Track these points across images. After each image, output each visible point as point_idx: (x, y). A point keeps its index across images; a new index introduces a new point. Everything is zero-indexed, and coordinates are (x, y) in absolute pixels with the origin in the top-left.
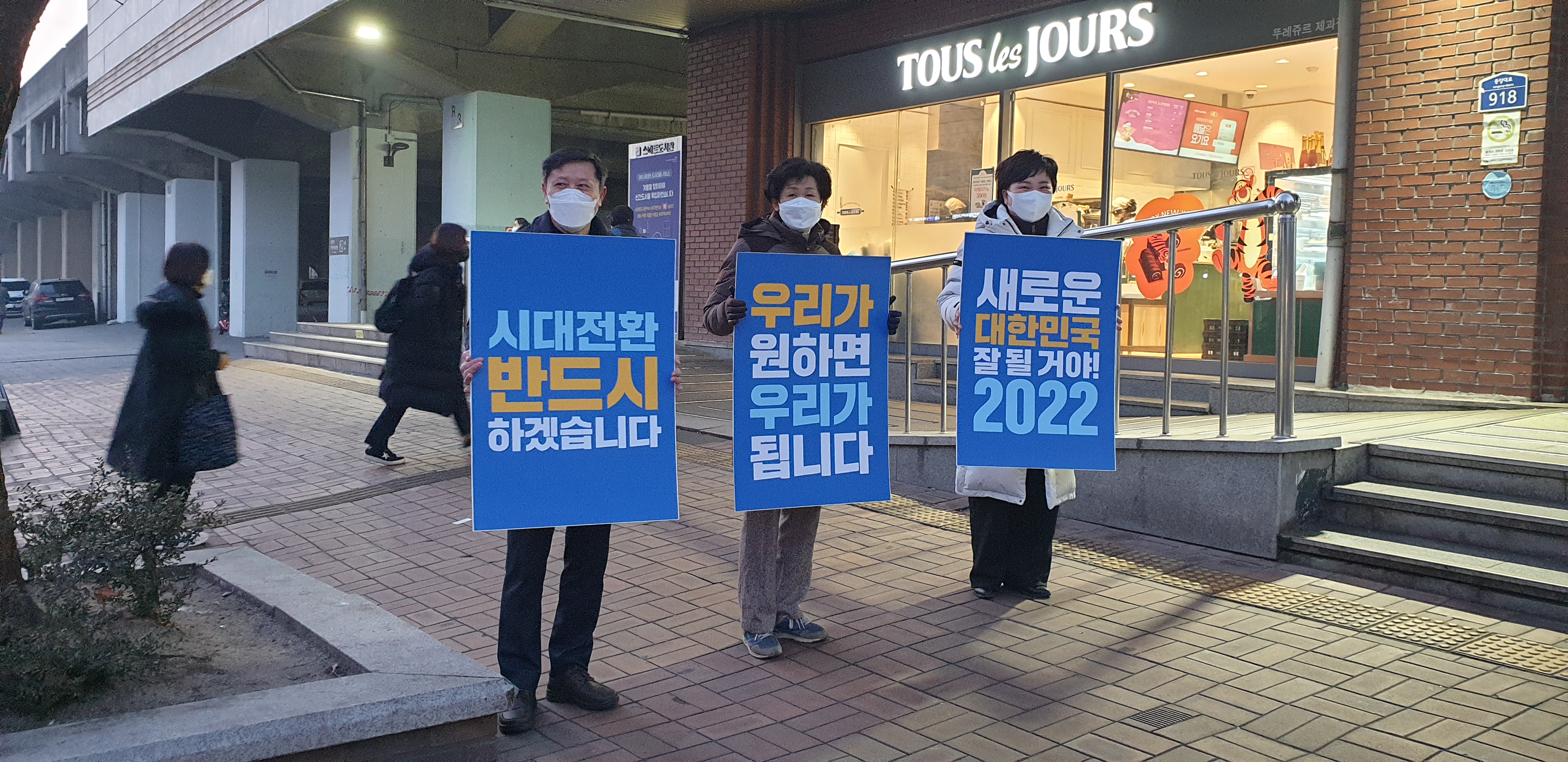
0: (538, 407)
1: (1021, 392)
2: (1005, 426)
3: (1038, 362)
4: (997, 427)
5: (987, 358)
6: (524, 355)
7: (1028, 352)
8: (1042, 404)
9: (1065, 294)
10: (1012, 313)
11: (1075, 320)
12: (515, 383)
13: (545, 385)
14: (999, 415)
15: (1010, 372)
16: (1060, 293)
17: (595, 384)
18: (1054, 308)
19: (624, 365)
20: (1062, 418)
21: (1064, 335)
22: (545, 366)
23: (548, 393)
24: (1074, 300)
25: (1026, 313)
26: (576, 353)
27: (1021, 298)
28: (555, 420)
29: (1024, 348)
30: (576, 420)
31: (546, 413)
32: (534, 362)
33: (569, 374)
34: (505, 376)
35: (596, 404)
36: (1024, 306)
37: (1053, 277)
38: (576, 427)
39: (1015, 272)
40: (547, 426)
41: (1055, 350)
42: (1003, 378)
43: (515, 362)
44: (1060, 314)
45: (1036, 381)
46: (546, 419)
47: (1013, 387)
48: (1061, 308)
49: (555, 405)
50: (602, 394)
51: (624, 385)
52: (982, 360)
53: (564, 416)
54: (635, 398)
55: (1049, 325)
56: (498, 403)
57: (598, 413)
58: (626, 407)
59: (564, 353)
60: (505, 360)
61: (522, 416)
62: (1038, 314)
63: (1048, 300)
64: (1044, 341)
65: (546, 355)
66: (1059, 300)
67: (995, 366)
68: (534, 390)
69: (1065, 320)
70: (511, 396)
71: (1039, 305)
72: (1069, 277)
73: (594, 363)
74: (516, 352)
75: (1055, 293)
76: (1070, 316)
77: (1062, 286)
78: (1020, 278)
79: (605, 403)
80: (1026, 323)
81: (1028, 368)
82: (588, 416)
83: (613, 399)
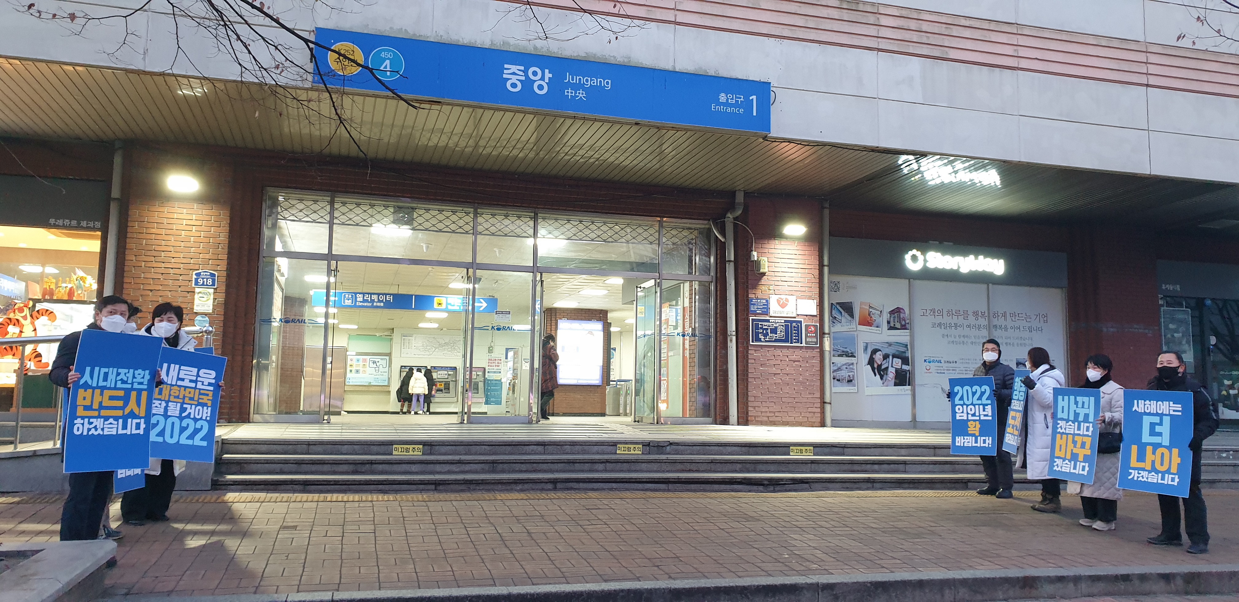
0: (96, 413)
1: (173, 423)
2: (164, 438)
3: (183, 410)
4: (160, 439)
5: (159, 406)
6: (94, 388)
7: (179, 405)
8: (183, 430)
9: (199, 379)
10: (173, 385)
11: (202, 391)
12: (88, 403)
13: (101, 403)
14: (162, 433)
15: (169, 414)
16: (197, 379)
17: (121, 403)
18: (193, 385)
19: (134, 394)
20: (191, 437)
21: (196, 398)
22: (102, 394)
23: (101, 407)
24: (203, 382)
25: (180, 386)
26: (115, 388)
27: (179, 379)
28: (102, 420)
29: (177, 402)
30: (111, 420)
31: (99, 417)
32: (98, 392)
33: (111, 398)
34: (84, 398)
35: (119, 413)
36: (179, 383)
37: (195, 370)
38: (111, 423)
39: (177, 366)
40: (99, 423)
41: (191, 405)
42: (166, 416)
43: (90, 392)
44: (195, 388)
45: (181, 418)
46: (99, 419)
47: (170, 421)
48: (196, 385)
49: (104, 413)
50: (122, 408)
51: (132, 405)
52: (156, 407)
53: (106, 418)
54: (136, 411)
55: (190, 393)
56: (80, 411)
57: (120, 417)
58: (133, 415)
59: (110, 388)
60: (86, 391)
61: (90, 418)
62: (186, 387)
63: (191, 381)
64: (187, 400)
65: (103, 389)
66: (196, 382)
67: (162, 410)
68: (96, 406)
69: (197, 391)
70: (86, 408)
71: (186, 383)
72: (202, 371)
73: (122, 393)
74: (91, 387)
75: (194, 378)
76: (200, 389)
77: (198, 375)
78: (180, 369)
79: (124, 412)
80: (179, 391)
81: (178, 412)
82: (116, 418)
83: (127, 411)
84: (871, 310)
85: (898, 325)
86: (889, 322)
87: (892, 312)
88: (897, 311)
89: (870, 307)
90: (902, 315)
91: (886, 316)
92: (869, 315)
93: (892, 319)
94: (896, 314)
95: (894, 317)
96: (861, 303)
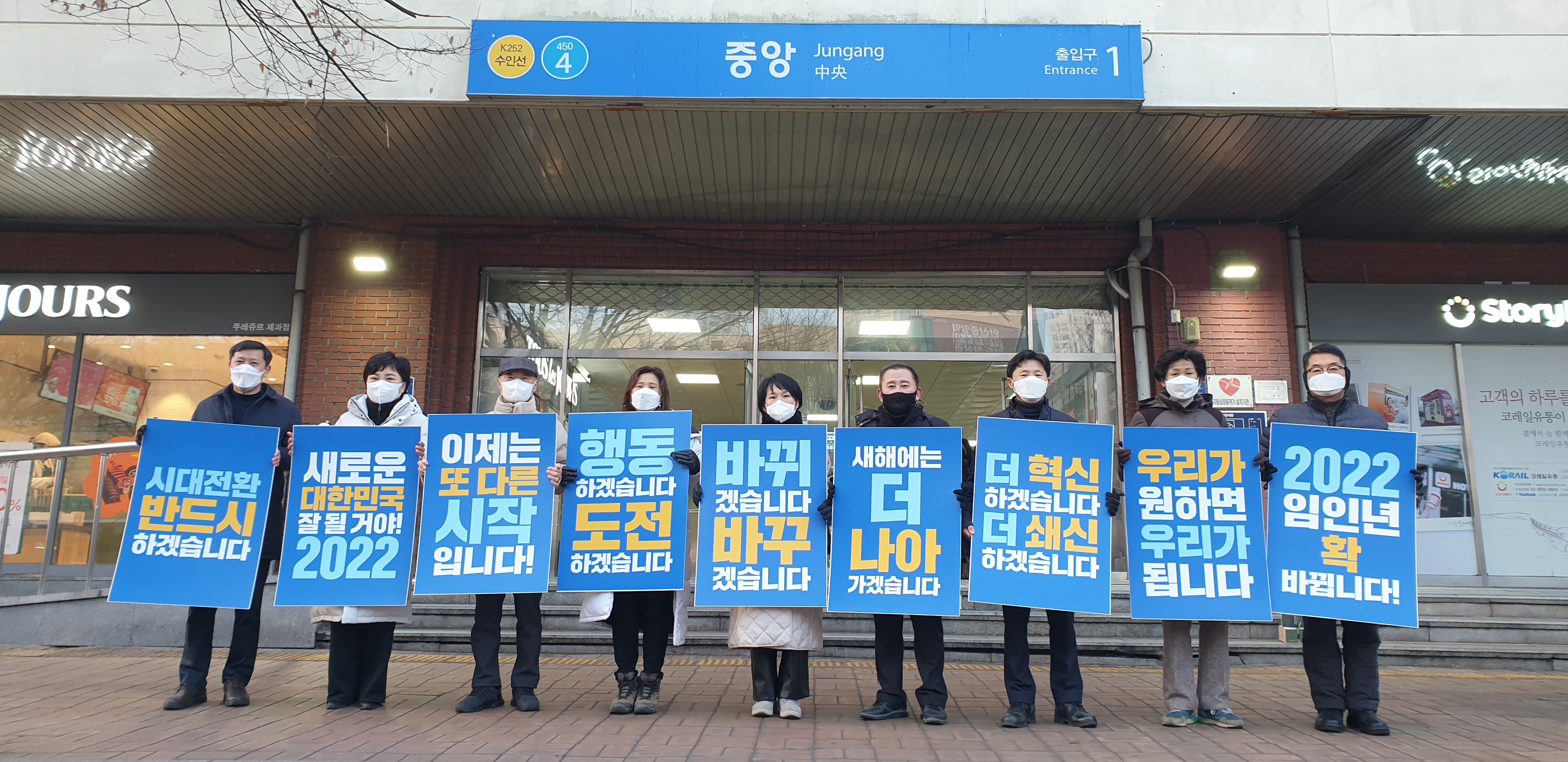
0: (170, 528)
1: (335, 546)
2: (319, 574)
4: (313, 575)
5: (310, 522)
6: (167, 495)
9: (376, 469)
10: (332, 485)
11: (383, 489)
12: (157, 513)
13: (177, 515)
14: (315, 565)
15: (328, 532)
16: (372, 469)
17: (211, 517)
18: (366, 480)
19: (233, 506)
20: (367, 566)
21: (374, 501)
22: (180, 503)
23: (178, 520)
24: (383, 473)
26: (202, 496)
27: (340, 474)
28: (179, 537)
30: (193, 538)
31: (174, 532)
32: (173, 500)
33: (195, 509)
34: (152, 508)
35: (209, 529)
36: (342, 480)
37: (367, 456)
38: (192, 543)
39: (337, 453)
40: (173, 541)
41: (366, 512)
42: (322, 536)
43: (161, 499)
44: (372, 485)
45: (348, 537)
46: (173, 536)
47: (329, 543)
48: (372, 480)
49: (181, 528)
50: (214, 523)
51: (230, 519)
53: (186, 536)
54: (237, 528)
55: (362, 493)
56: (144, 524)
57: (209, 536)
58: (229, 533)
59: (194, 496)
60: (154, 498)
61: (158, 533)
62: (354, 486)
63: (362, 474)
64: (358, 506)
65: (181, 496)
66: (370, 474)
67: (315, 527)
68: (169, 518)
69: (375, 488)
70: (154, 520)
71: (354, 479)
72: (381, 456)
73: (213, 503)
74: (162, 493)
75: (367, 469)
76: (380, 485)
77: (374, 463)
78: (340, 457)
79: (215, 529)
80: (343, 493)
81: (343, 528)
82: (202, 537)
83: (221, 527)
84: (1388, 395)
85: (1440, 419)
86: (1422, 414)
87: (1427, 398)
88: (1435, 396)
89: (1387, 391)
90: (1445, 403)
91: (1416, 405)
92: (1386, 403)
93: (1428, 409)
94: (1434, 401)
95: (1432, 406)
96: (1371, 386)
